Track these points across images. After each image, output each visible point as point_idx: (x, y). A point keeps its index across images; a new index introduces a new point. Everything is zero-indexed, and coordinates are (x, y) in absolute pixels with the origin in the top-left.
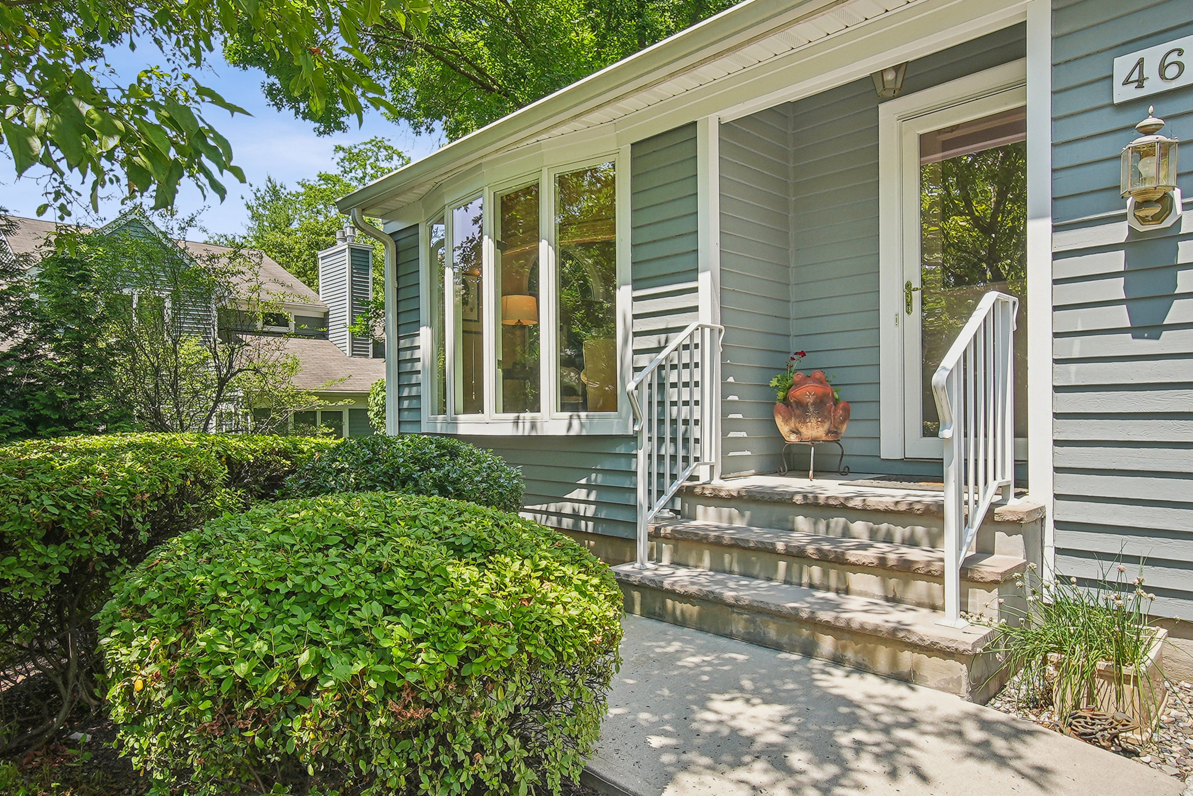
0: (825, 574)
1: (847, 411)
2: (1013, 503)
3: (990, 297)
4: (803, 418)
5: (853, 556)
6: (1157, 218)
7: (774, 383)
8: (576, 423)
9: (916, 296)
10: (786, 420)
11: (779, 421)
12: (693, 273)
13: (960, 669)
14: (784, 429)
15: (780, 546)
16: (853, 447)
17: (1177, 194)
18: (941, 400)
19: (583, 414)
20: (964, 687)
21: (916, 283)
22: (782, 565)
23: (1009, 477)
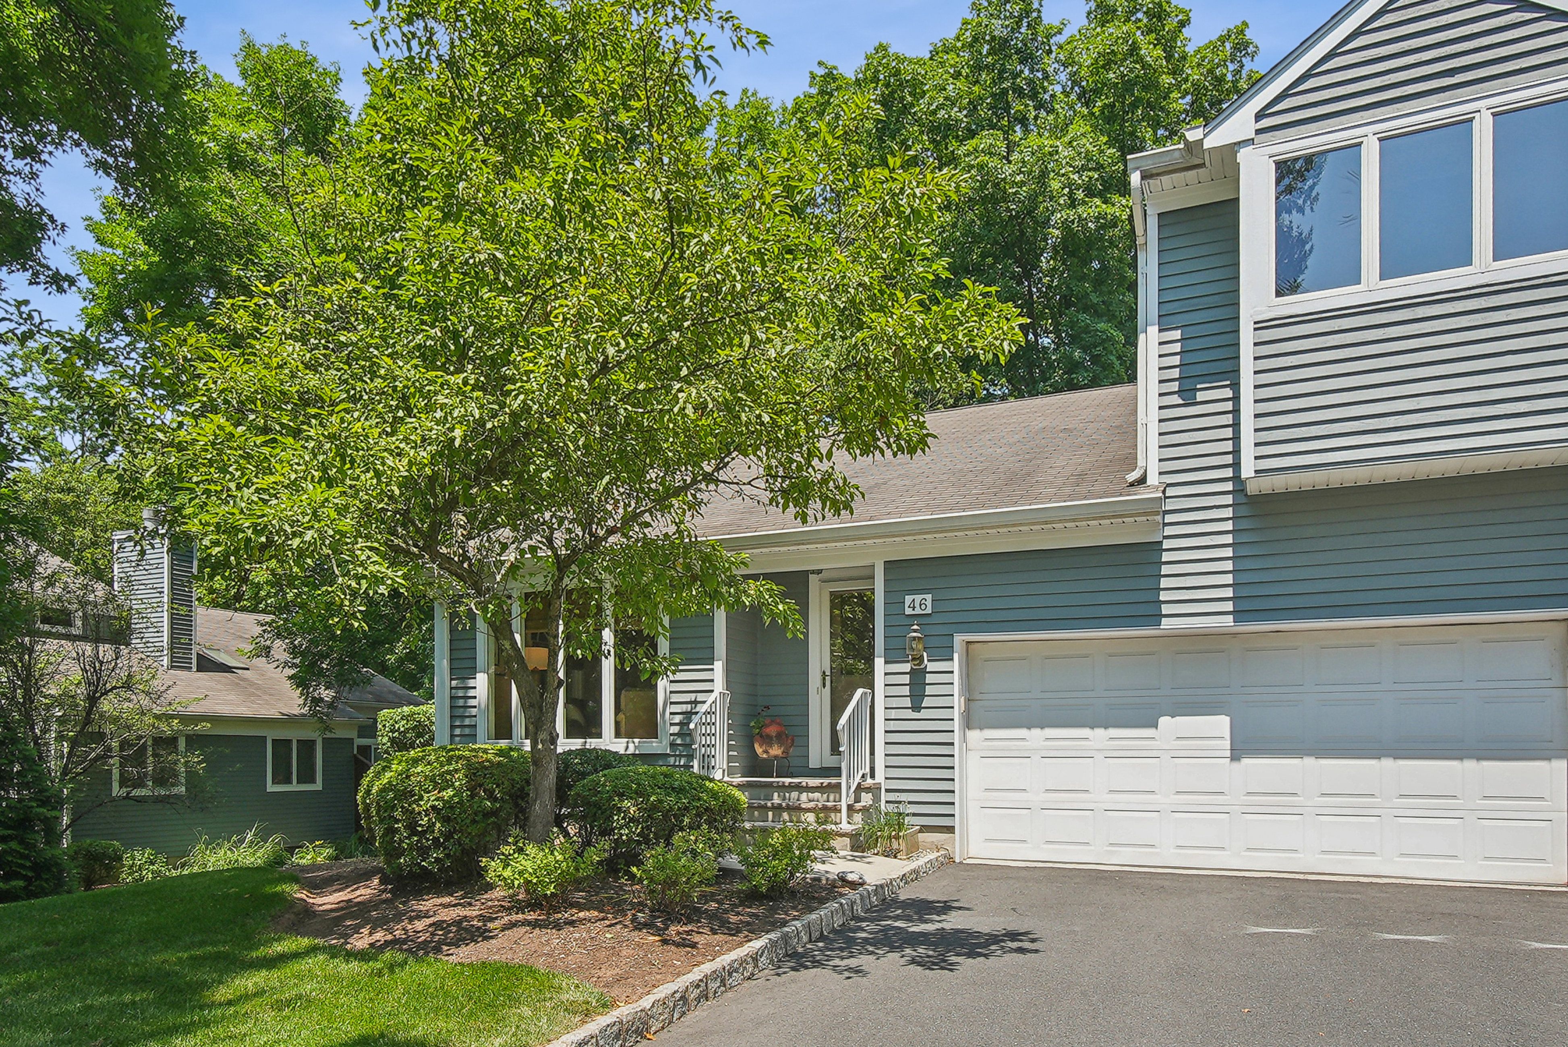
0: (790, 816)
1: (793, 741)
2: (869, 781)
3: (860, 691)
4: (770, 745)
5: (803, 806)
6: (919, 665)
7: (752, 724)
8: (631, 746)
9: (828, 679)
10: (761, 746)
11: (756, 746)
12: (711, 661)
13: (847, 840)
14: (759, 750)
15: (769, 804)
16: (795, 762)
17: (925, 654)
18: (840, 734)
19: (636, 740)
20: (849, 848)
21: (828, 673)
22: (770, 814)
23: (868, 770)
